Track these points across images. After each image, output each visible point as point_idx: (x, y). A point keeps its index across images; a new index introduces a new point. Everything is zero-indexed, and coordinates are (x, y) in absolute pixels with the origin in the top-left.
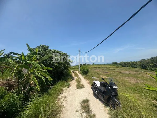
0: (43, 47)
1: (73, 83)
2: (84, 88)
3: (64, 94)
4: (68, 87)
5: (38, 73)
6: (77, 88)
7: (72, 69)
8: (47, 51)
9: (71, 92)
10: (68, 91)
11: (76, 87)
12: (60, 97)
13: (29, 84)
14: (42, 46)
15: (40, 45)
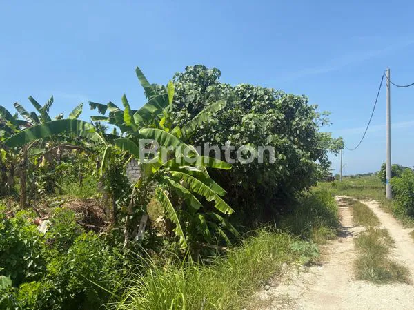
0: (195, 76)
1: (338, 251)
2: (404, 285)
3: (281, 289)
4: (309, 264)
5: (177, 179)
6: (360, 277)
7: (344, 188)
8: (209, 89)
9: (318, 288)
10: (304, 281)
11: (351, 273)
12: (263, 295)
13: (144, 220)
14: (192, 69)
15: (187, 69)
